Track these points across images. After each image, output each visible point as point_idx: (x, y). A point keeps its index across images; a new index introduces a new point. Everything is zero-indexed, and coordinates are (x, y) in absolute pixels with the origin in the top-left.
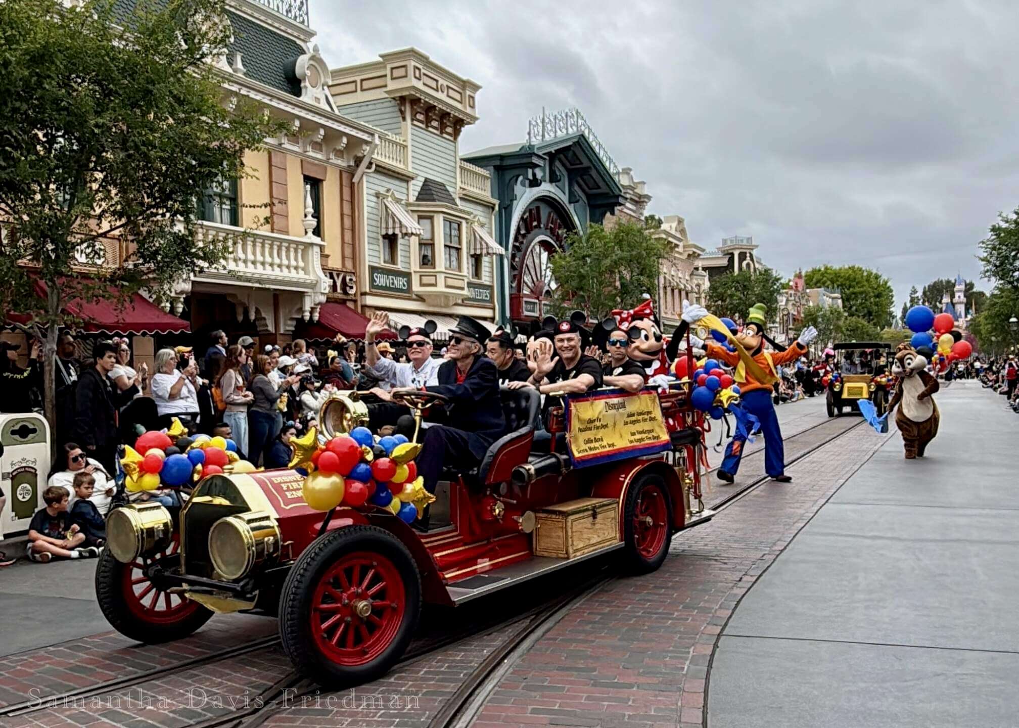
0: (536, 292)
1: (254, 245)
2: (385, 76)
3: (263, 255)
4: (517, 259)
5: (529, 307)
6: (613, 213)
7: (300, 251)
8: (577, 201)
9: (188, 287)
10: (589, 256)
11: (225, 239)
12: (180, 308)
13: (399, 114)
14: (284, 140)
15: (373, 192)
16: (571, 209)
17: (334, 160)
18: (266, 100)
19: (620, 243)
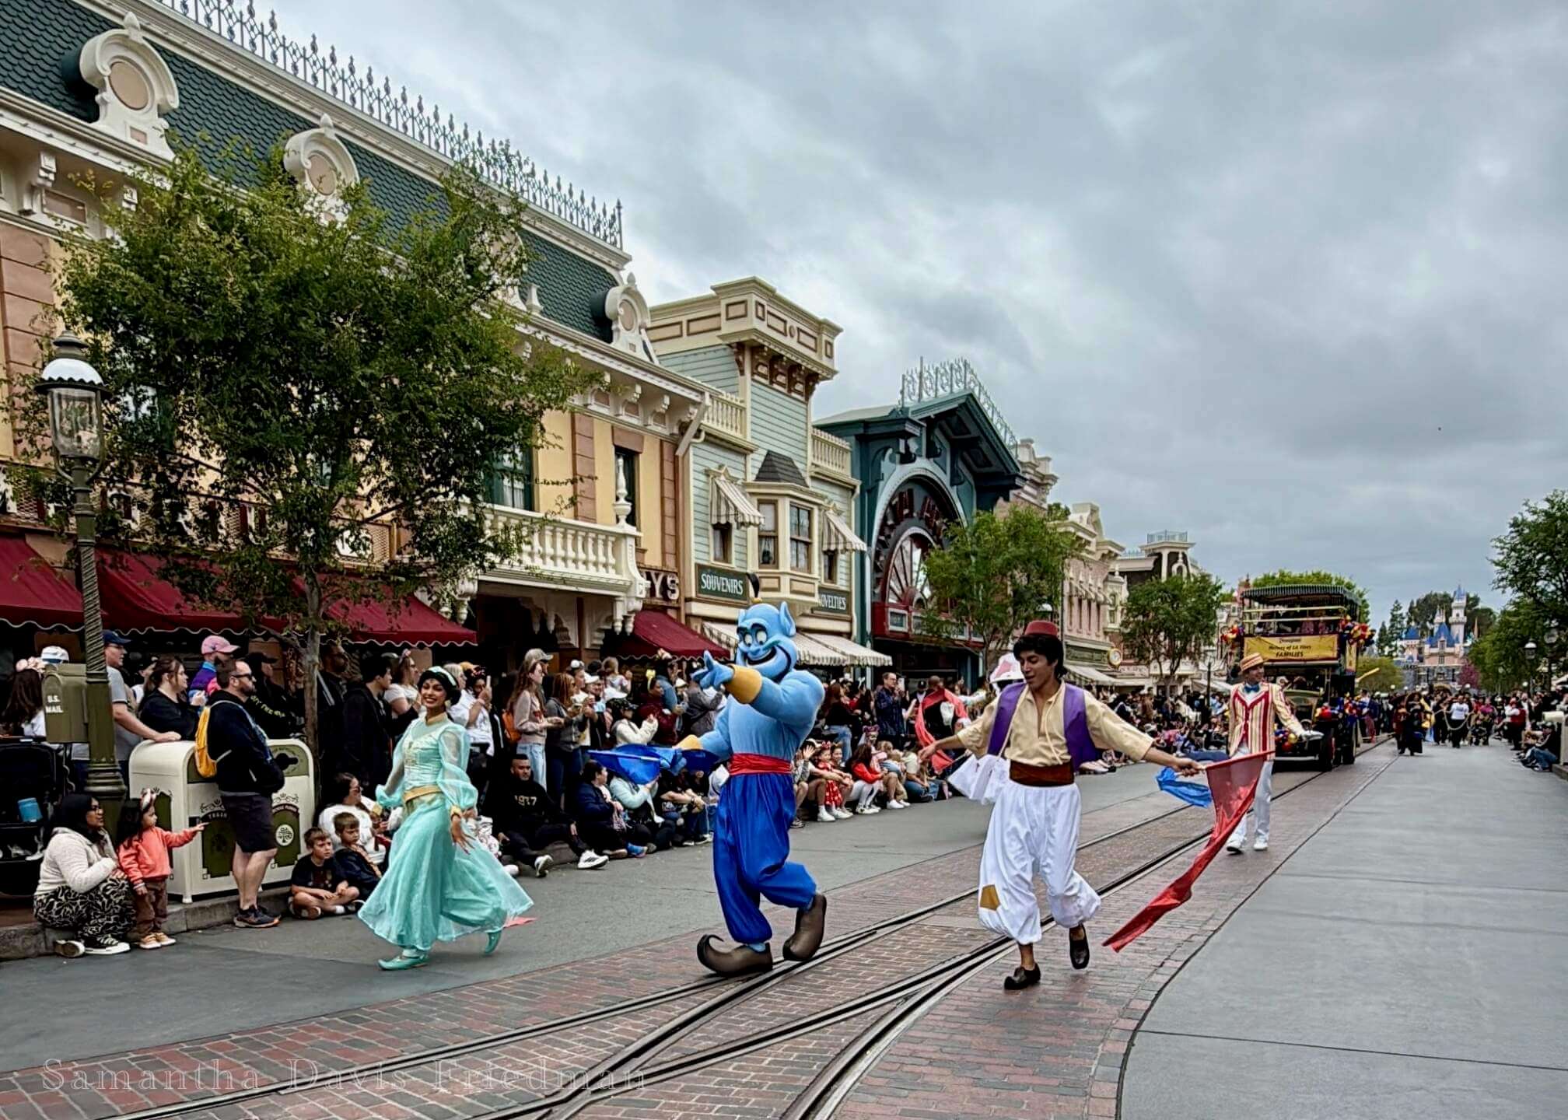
0: (906, 601)
1: (554, 536)
2: (719, 315)
3: (564, 548)
4: (882, 558)
5: (896, 619)
6: (1007, 499)
7: (610, 544)
8: (961, 483)
9: (473, 588)
10: (975, 554)
11: (519, 528)
12: (464, 613)
13: (736, 366)
14: (591, 400)
15: (701, 468)
16: (953, 493)
17: (653, 427)
18: (570, 347)
19: (1015, 537)
